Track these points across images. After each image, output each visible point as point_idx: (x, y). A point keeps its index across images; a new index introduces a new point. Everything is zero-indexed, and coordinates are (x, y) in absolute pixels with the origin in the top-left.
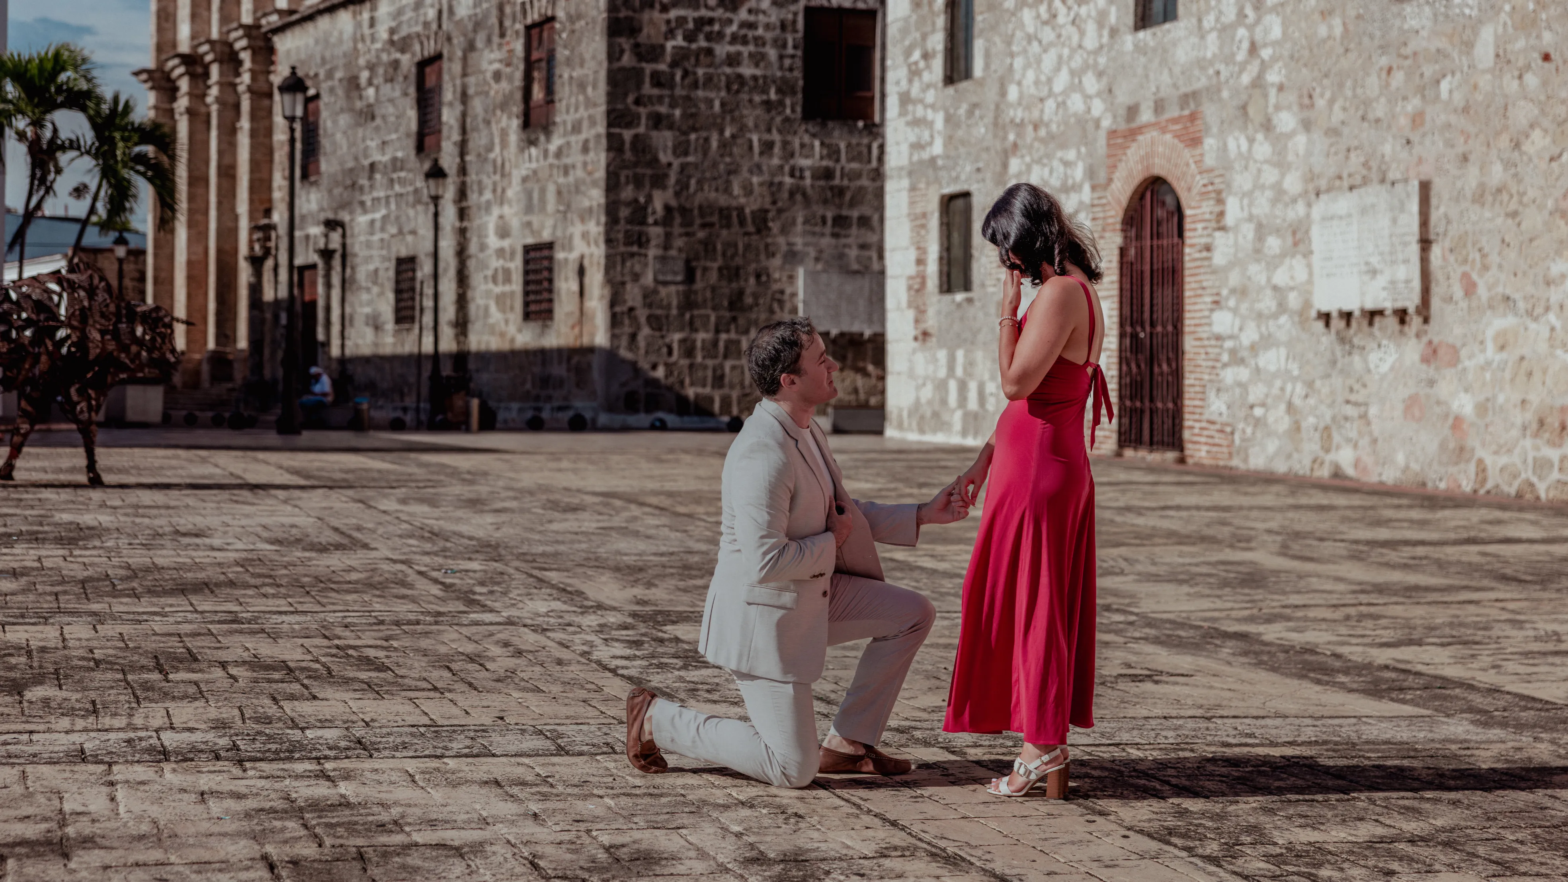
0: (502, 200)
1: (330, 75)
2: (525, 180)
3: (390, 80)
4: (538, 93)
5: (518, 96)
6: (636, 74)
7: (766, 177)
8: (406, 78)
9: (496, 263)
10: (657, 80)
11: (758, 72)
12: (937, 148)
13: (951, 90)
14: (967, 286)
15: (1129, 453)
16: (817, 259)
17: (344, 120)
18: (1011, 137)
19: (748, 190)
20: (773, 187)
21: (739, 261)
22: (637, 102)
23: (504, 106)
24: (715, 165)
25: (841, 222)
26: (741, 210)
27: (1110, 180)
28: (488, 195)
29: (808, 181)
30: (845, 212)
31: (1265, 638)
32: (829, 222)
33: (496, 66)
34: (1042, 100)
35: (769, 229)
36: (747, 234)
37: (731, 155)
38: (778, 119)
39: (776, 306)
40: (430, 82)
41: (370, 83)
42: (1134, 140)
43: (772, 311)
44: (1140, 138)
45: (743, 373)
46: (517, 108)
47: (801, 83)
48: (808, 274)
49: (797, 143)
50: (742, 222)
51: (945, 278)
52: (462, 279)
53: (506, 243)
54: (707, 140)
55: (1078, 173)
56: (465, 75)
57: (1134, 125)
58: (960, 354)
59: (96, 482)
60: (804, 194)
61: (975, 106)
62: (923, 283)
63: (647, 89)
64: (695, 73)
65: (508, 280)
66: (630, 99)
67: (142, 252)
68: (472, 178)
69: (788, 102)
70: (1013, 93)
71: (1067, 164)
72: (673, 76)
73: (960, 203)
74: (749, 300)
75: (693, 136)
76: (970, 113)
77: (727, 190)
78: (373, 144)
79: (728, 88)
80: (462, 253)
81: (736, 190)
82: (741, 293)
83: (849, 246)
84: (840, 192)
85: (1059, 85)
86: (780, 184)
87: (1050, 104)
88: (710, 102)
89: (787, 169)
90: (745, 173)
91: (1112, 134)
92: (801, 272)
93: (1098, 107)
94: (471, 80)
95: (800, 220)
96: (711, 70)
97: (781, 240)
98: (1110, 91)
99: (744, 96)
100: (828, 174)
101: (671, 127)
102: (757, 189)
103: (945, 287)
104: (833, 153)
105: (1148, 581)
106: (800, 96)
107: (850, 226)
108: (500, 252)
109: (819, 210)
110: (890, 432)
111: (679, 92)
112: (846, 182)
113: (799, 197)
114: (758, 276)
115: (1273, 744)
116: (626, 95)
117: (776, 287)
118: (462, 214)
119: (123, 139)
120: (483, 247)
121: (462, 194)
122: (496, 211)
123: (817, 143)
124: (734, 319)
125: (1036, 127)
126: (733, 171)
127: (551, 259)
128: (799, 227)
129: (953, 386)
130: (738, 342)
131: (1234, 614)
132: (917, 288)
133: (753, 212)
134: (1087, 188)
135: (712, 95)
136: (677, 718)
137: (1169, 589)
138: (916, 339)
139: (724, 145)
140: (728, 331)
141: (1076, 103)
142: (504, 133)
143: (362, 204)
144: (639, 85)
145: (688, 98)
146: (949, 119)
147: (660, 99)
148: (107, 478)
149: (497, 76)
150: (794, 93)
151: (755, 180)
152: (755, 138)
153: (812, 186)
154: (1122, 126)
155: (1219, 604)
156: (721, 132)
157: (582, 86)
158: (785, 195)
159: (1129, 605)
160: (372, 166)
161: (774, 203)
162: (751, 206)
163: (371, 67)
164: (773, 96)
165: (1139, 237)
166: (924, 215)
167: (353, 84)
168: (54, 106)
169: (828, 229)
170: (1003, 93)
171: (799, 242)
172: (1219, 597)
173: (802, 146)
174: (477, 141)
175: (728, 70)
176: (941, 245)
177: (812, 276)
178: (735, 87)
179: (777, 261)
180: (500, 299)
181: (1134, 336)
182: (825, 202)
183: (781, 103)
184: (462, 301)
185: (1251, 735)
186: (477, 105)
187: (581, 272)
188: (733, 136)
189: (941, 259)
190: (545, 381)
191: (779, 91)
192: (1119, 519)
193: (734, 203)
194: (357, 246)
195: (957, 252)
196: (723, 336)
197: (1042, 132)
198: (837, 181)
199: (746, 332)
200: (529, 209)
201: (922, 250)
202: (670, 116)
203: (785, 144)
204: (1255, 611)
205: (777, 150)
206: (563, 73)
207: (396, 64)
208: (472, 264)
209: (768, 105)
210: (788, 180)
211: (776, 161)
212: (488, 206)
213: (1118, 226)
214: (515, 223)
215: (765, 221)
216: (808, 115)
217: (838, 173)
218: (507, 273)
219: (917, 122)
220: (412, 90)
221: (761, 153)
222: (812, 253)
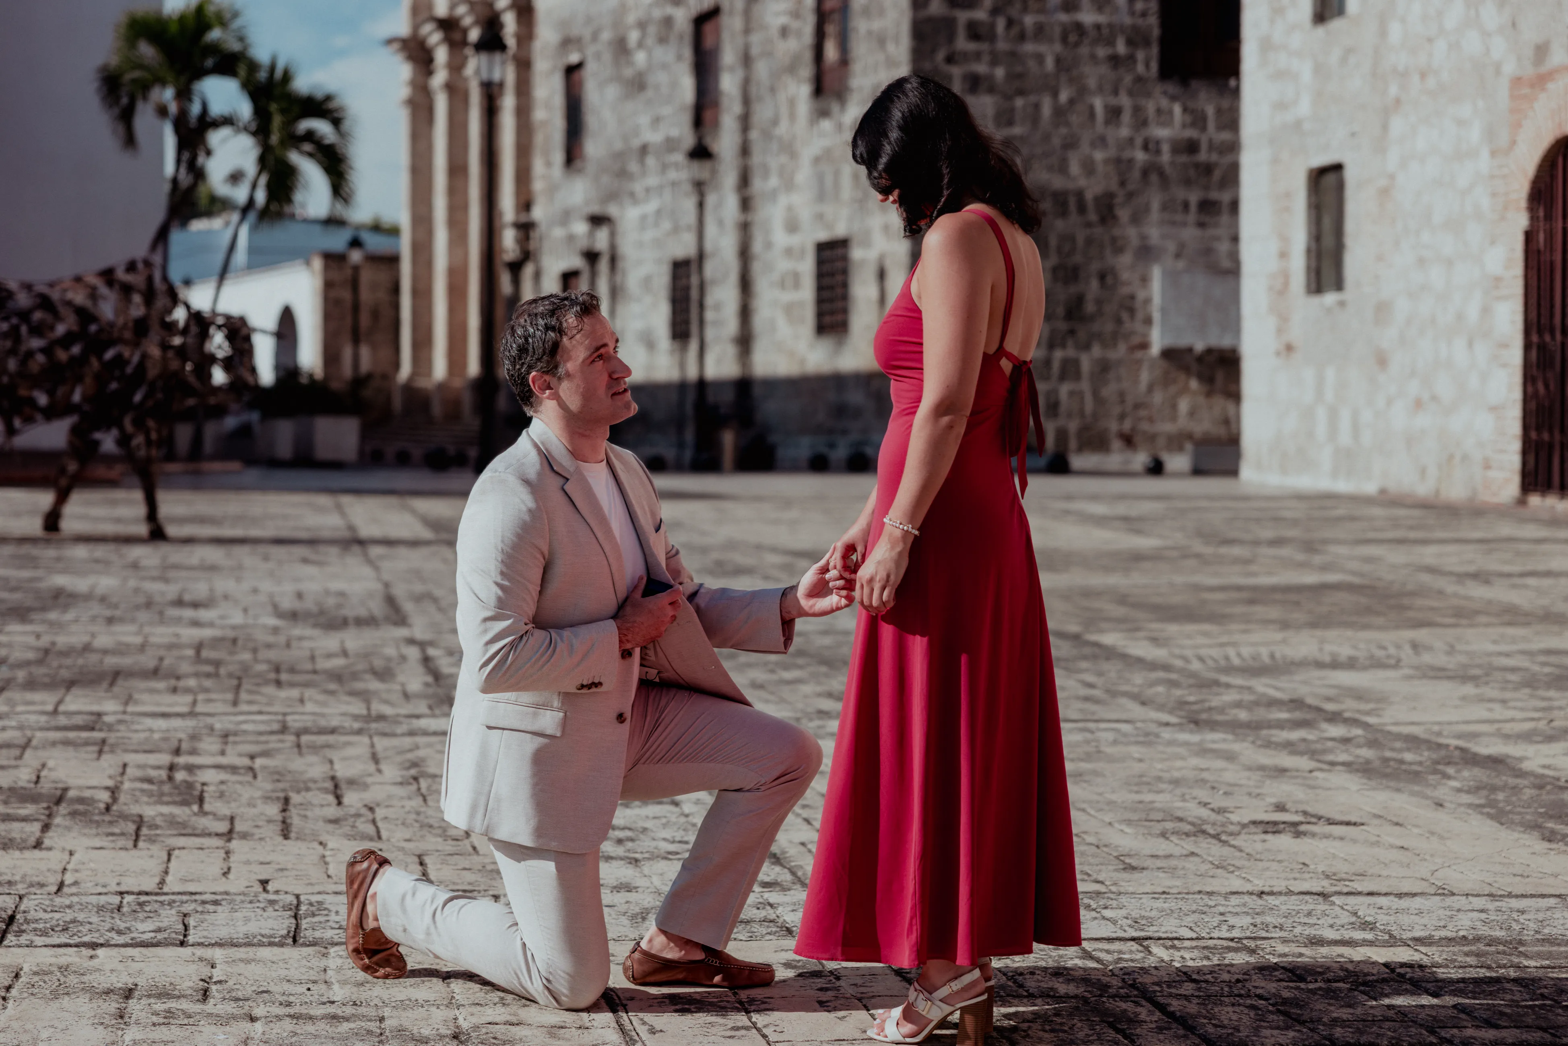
0: (789, 185)
1: (595, 37)
2: (817, 160)
3: (662, 40)
4: (831, 52)
5: (808, 56)
6: (947, 26)
7: (1112, 152)
8: (681, 37)
9: (783, 265)
10: (975, 32)
11: (1101, 19)
12: (1304, 108)
13: (1321, 31)
14: (1339, 285)
15: (1535, 500)
16: (1178, 256)
17: (612, 91)
18: (1393, 90)
19: (1089, 168)
20: (1122, 165)
21: (1078, 258)
22: (950, 59)
23: (791, 69)
24: (1047, 138)
25: (1208, 207)
26: (1080, 195)
27: (1514, 143)
28: (773, 181)
29: (1166, 157)
30: (1214, 195)
31: (1526, 766)
32: (1193, 208)
33: (783, 20)
34: (1430, 40)
35: (1115, 218)
36: (1089, 225)
37: (1067, 124)
38: (1128, 79)
39: (1125, 316)
40: (708, 42)
41: (640, 45)
42: (1543, 89)
43: (1119, 321)
44: (1551, 86)
45: (1082, 398)
46: (807, 71)
47: (1156, 32)
48: (1166, 274)
49: (1150, 107)
50: (1082, 208)
51: (1313, 275)
52: (746, 285)
53: (795, 240)
54: (1037, 106)
55: (1475, 134)
56: (747, 31)
57: (1543, 69)
58: (1330, 374)
59: (157, 534)
60: (1161, 174)
61: (1349, 51)
62: (1286, 284)
63: (962, 43)
64: (1021, 23)
65: (797, 285)
66: (941, 55)
67: (393, 260)
68: (756, 159)
69: (1140, 55)
70: (1395, 31)
71: (1461, 123)
72: (992, 26)
73: (1330, 179)
74: (1090, 307)
75: (1019, 102)
76: (1344, 60)
77: (1063, 168)
78: (644, 120)
79: (1064, 39)
80: (745, 254)
81: (1075, 168)
82: (1080, 300)
83: (1218, 239)
84: (1207, 169)
85: (1451, 21)
86: (1131, 161)
87: (1441, 46)
88: (1040, 58)
89: (1139, 141)
90: (1085, 148)
91: (1517, 81)
92: (1156, 274)
93: (1499, 47)
94: (755, 39)
95: (1155, 205)
96: (1041, 18)
97: (1131, 233)
98: (1514, 25)
99: (1084, 50)
100: (1192, 147)
101: (991, 90)
102: (1100, 168)
103: (1313, 286)
104: (1198, 120)
105: (1424, 676)
106: (1155, 50)
107: (1218, 213)
108: (789, 252)
109: (1180, 193)
110: (1247, 472)
111: (1002, 45)
112: (1214, 157)
113: (1154, 178)
114: (1102, 277)
115: (1393, 941)
116: (933, 51)
117: (1125, 290)
118: (746, 204)
119: (283, 111)
120: (769, 245)
121: (744, 180)
122: (783, 201)
123: (1177, 109)
124: (1072, 332)
125: (1423, 76)
126: (1070, 144)
127: (845, 259)
128: (1155, 213)
129: (1321, 414)
130: (1076, 363)
131: (1508, 728)
132: (1281, 290)
133: (1097, 199)
134: (1485, 154)
135: (1042, 48)
136: (409, 897)
137: (1445, 689)
138: (1278, 354)
139: (1059, 113)
140: (1063, 346)
141: (1472, 43)
142: (792, 103)
143: (632, 195)
144: (951, 38)
145: (1013, 54)
146: (1319, 70)
147: (978, 56)
148: (171, 530)
149: (784, 32)
150: (1147, 43)
151: (1099, 156)
152: (1098, 104)
153: (1172, 163)
154: (1529, 71)
155: (1499, 712)
156: (1055, 94)
157: (881, 41)
158: (1136, 174)
159: (1368, 713)
160: (644, 150)
161: (1123, 184)
162: (1093, 189)
163: (642, 25)
164: (1121, 48)
165: (1548, 217)
166: (1288, 195)
167: (621, 48)
168: (202, 73)
169: (1192, 216)
170: (1383, 33)
171: (1154, 233)
172: (1504, 702)
173: (1159, 111)
174: (762, 113)
175: (1063, 17)
176: (1310, 233)
177: (1171, 278)
178: (1073, 38)
179: (1125, 260)
180: (789, 309)
181: (1542, 348)
182: (1188, 182)
183: (1131, 58)
184: (745, 313)
185: (1367, 926)
186: (761, 69)
187: (882, 275)
188: (1072, 102)
189: (1309, 251)
190: (841, 411)
191: (1130, 42)
192: (1451, 588)
193: (1071, 186)
194: (628, 248)
195: (1328, 241)
196: (1058, 355)
197: (1431, 82)
198: (1203, 156)
199: (1087, 347)
200: (821, 196)
201: (1285, 239)
202: (990, 78)
203: (1137, 110)
204: (1542, 725)
205: (1126, 117)
206: (861, 26)
207: (668, 22)
208: (757, 268)
209: (1115, 61)
210: (1140, 156)
211: (1125, 132)
212: (773, 195)
213: (1523, 204)
214: (805, 214)
215: (1110, 208)
216: (1165, 74)
217: (1204, 146)
218: (796, 277)
219: (1280, 75)
220: (688, 53)
221: (1107, 122)
222: (1171, 247)
